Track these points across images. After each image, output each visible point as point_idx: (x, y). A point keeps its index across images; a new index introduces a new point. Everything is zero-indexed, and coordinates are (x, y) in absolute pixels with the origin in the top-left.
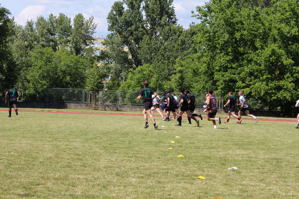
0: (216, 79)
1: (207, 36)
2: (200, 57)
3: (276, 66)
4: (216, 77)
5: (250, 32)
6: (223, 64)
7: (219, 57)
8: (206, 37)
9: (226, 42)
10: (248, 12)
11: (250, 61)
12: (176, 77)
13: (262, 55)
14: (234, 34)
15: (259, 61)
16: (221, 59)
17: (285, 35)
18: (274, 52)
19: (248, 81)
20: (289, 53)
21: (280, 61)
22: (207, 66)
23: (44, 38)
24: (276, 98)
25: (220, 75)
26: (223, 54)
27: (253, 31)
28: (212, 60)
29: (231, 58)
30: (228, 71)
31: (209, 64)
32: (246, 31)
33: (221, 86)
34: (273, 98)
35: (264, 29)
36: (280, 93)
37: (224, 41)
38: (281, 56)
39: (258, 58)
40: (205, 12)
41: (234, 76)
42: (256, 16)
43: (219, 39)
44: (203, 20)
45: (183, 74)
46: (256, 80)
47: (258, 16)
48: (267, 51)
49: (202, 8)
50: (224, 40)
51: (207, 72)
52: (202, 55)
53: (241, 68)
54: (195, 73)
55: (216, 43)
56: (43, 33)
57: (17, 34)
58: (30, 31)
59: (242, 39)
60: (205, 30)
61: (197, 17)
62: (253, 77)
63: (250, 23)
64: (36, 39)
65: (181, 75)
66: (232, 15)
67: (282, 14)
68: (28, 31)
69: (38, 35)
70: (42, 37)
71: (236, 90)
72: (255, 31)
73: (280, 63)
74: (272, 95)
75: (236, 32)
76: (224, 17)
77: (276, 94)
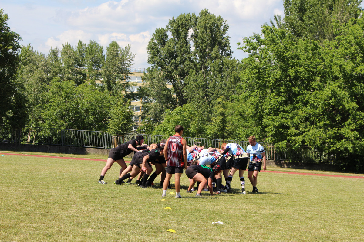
0: (264, 124)
1: (255, 72)
2: (247, 97)
3: (338, 111)
4: (265, 121)
5: (306, 69)
6: (274, 106)
7: (270, 98)
8: (254, 74)
9: (278, 80)
10: (305, 44)
13: (320, 96)
14: (288, 70)
15: (316, 103)
16: (271, 100)
17: (348, 74)
18: (334, 94)
19: (302, 128)
20: (353, 96)
21: (341, 105)
22: (255, 108)
23: (71, 69)
24: (335, 148)
25: (270, 120)
26: (274, 94)
28: (261, 101)
29: (284, 99)
30: (279, 115)
31: (257, 107)
32: (302, 67)
33: (270, 133)
34: (332, 148)
36: (341, 143)
37: (276, 79)
38: (343, 98)
39: (315, 100)
40: (254, 44)
41: (286, 121)
42: (314, 50)
43: (269, 77)
44: (251, 53)
45: (225, 117)
46: (312, 127)
47: (317, 50)
48: (327, 92)
49: (250, 39)
50: (276, 77)
52: (250, 95)
53: (294, 111)
54: (242, 116)
55: (266, 81)
56: (69, 64)
57: (39, 64)
58: (54, 61)
59: (296, 78)
60: (253, 65)
61: (244, 49)
62: (308, 123)
63: (307, 58)
64: (61, 71)
65: (222, 117)
66: (286, 48)
67: (345, 49)
68: (52, 61)
69: (63, 65)
70: (68, 68)
71: (288, 137)
72: (313, 68)
73: (341, 107)
74: (331, 145)
75: (290, 68)
76: (275, 50)
77: (336, 144)
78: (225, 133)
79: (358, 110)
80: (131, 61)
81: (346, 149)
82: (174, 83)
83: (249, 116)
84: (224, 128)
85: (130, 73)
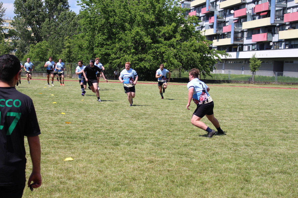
2: (84, 36)
3: (139, 44)
4: (95, 51)
5: (120, 18)
6: (100, 41)
7: (98, 37)
8: (88, 21)
9: (103, 25)
11: (120, 40)
12: (65, 51)
14: (109, 19)
15: (127, 39)
16: (99, 38)
17: (146, 21)
18: (137, 34)
20: (148, 34)
25: (98, 50)
26: (100, 34)
27: (123, 17)
28: (92, 38)
29: (106, 37)
30: (104, 47)
31: (90, 42)
35: (131, 16)
36: (142, 63)
37: (101, 24)
38: (143, 36)
39: (126, 37)
40: (87, 2)
41: (108, 51)
42: (125, 6)
43: (97, 23)
45: (71, 49)
46: (124, 54)
51: (88, 47)
52: (85, 35)
53: (114, 45)
54: (80, 47)
55: (95, 26)
59: (114, 23)
60: (87, 16)
61: (81, 5)
67: (144, 5)
73: (142, 41)
74: (136, 65)
75: (110, 18)
77: (139, 64)
78: (71, 59)
79: (152, 43)
80: (3, 13)
81: (145, 67)
82: (32, 27)
83: (85, 48)
84: (70, 56)
85: (3, 21)
